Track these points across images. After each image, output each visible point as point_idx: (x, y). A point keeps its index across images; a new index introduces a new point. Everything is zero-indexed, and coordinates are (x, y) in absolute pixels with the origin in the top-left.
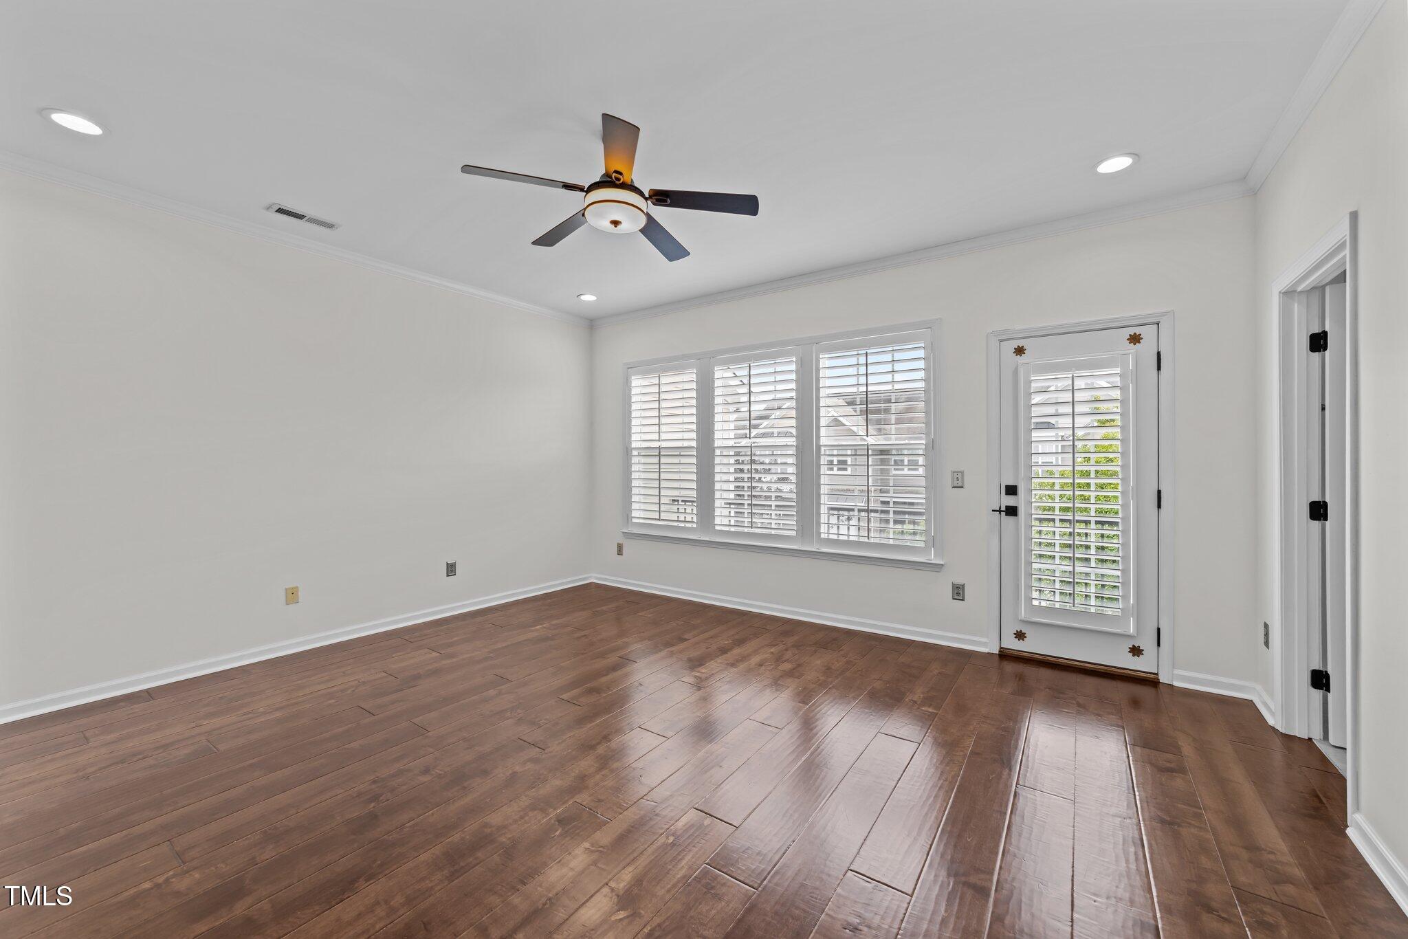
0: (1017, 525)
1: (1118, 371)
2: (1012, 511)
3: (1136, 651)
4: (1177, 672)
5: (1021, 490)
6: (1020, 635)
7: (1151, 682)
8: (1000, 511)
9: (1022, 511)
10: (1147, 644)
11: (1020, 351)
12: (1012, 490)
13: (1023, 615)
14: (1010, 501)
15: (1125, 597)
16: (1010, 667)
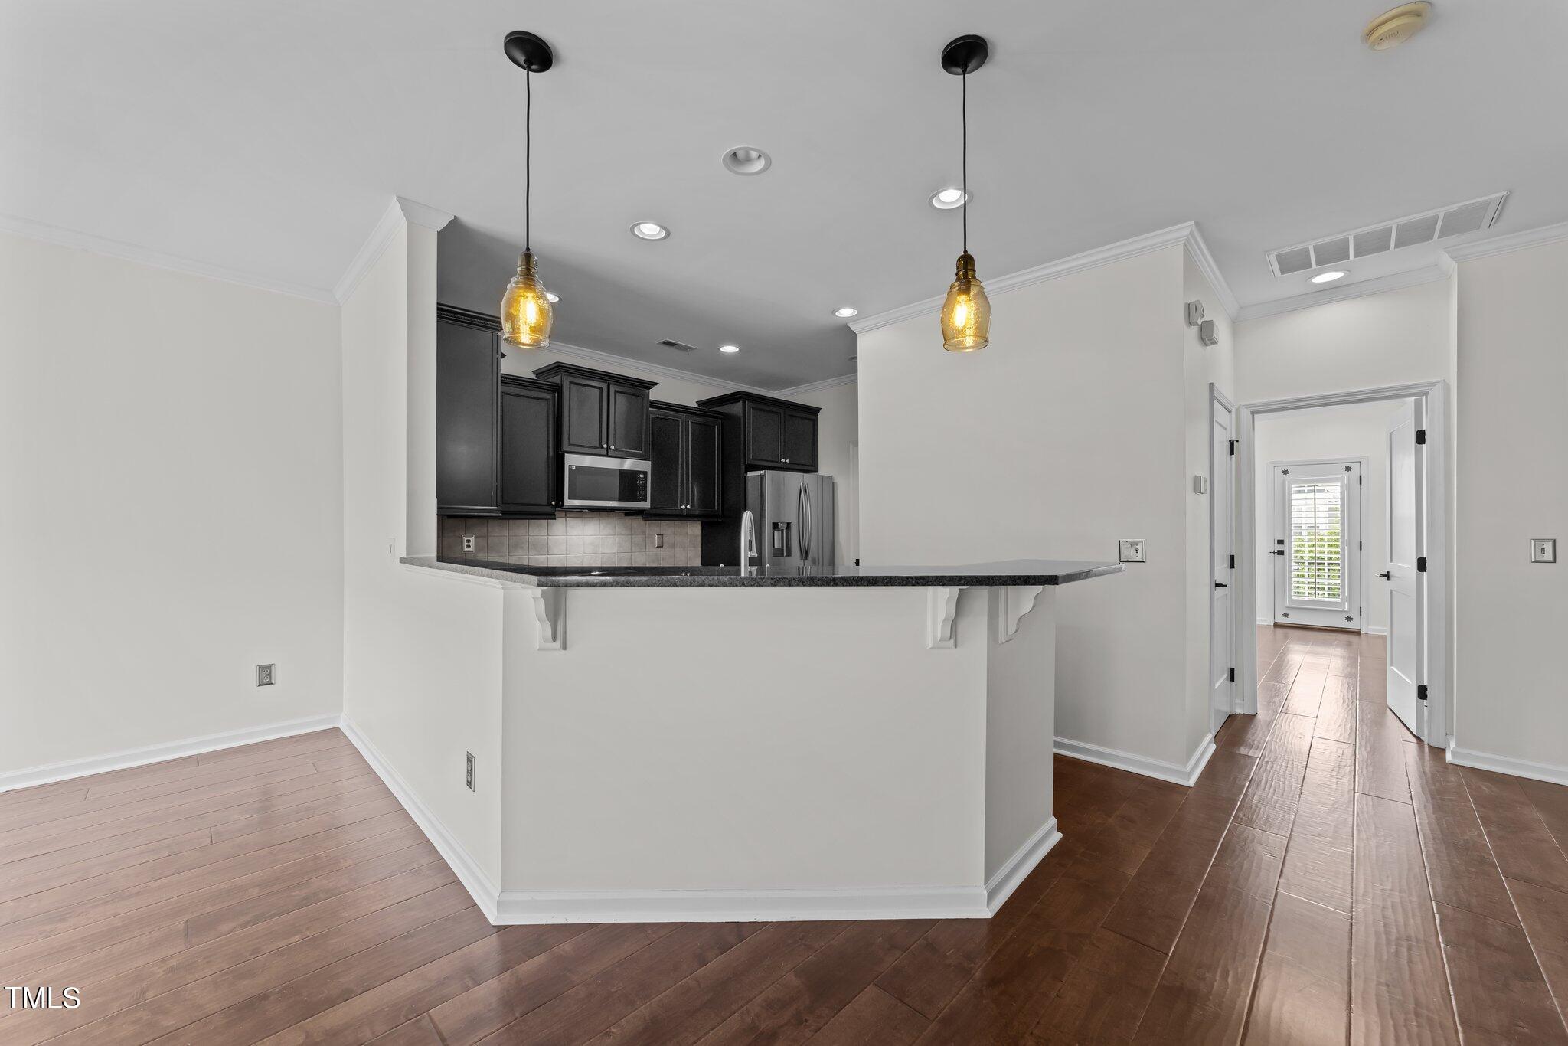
0: (1284, 559)
1: (1339, 484)
2: (1281, 553)
3: (1349, 619)
4: (1370, 627)
5: (1286, 542)
6: (1286, 615)
7: (1358, 633)
8: (1274, 553)
9: (1286, 553)
10: (1355, 615)
11: (1285, 472)
12: (1281, 542)
13: (1287, 604)
14: (1280, 547)
15: (1343, 593)
16: (1280, 631)
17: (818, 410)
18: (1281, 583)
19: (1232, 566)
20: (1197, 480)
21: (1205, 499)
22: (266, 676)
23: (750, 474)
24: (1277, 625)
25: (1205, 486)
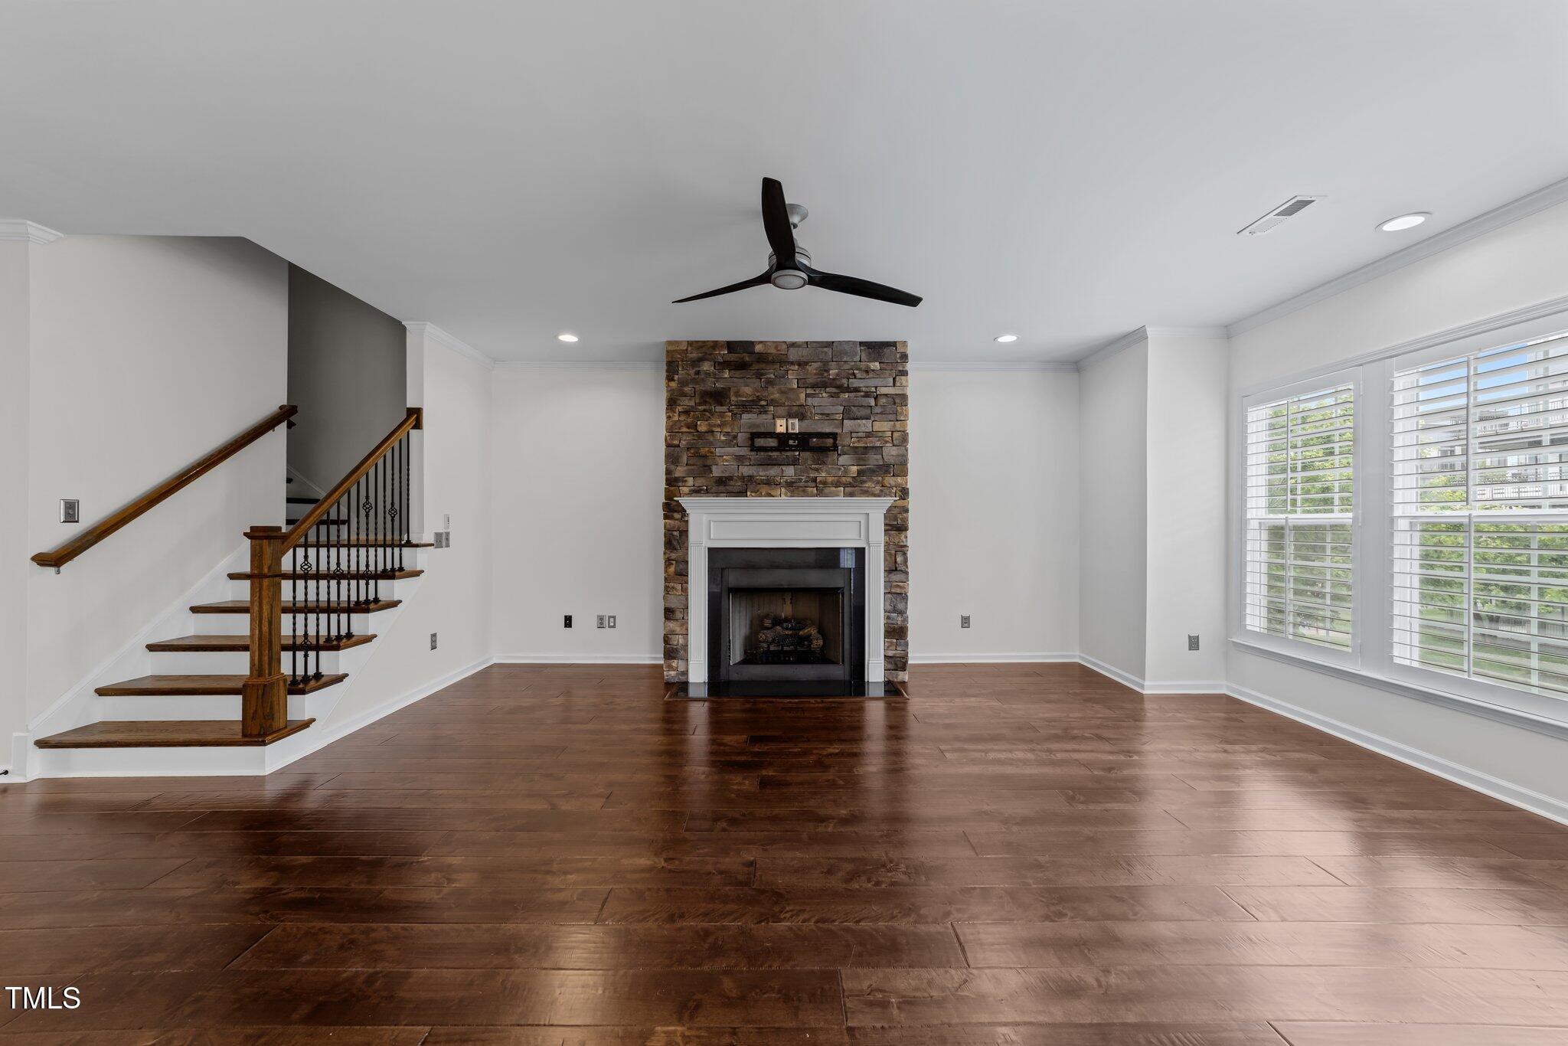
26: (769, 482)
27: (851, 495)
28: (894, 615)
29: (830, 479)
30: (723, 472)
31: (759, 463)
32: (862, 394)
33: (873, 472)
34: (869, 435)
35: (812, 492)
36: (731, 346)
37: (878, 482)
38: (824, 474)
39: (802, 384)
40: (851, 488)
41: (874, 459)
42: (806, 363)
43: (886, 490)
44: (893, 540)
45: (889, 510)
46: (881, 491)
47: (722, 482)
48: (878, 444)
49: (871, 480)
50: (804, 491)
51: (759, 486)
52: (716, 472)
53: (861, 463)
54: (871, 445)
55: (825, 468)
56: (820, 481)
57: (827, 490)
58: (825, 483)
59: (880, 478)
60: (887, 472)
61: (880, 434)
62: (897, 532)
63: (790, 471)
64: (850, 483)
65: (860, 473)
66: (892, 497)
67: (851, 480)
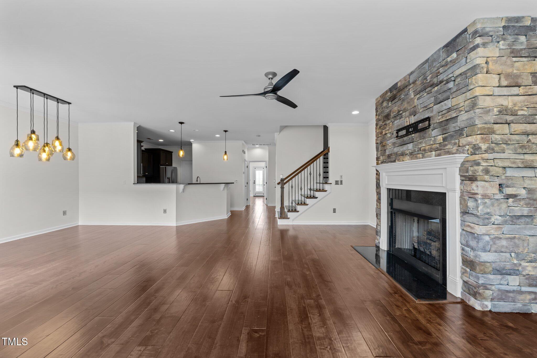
17: (172, 152)
18: (254, 188)
19: (247, 184)
20: (244, 172)
21: (244, 174)
22: (65, 213)
23: (161, 166)
24: (254, 196)
25: (244, 173)
26: (403, 154)
27: (439, 155)
28: (467, 249)
29: (427, 148)
30: (389, 152)
31: (400, 144)
32: (444, 82)
33: (452, 136)
34: (449, 110)
35: (419, 157)
36: (391, 90)
37: (455, 144)
38: (424, 145)
39: (416, 93)
40: (439, 151)
41: (452, 127)
42: (416, 81)
43: (460, 149)
44: (466, 189)
45: (463, 164)
46: (457, 150)
47: (389, 156)
48: (454, 115)
49: (450, 143)
50: (416, 157)
51: (400, 157)
52: (387, 153)
53: (445, 132)
54: (450, 117)
55: (424, 141)
56: (423, 150)
57: (426, 154)
58: (424, 150)
59: (457, 141)
60: (461, 134)
61: (455, 107)
62: (470, 182)
63: (410, 146)
64: (437, 148)
65: (444, 139)
66: (464, 153)
67: (438, 146)
